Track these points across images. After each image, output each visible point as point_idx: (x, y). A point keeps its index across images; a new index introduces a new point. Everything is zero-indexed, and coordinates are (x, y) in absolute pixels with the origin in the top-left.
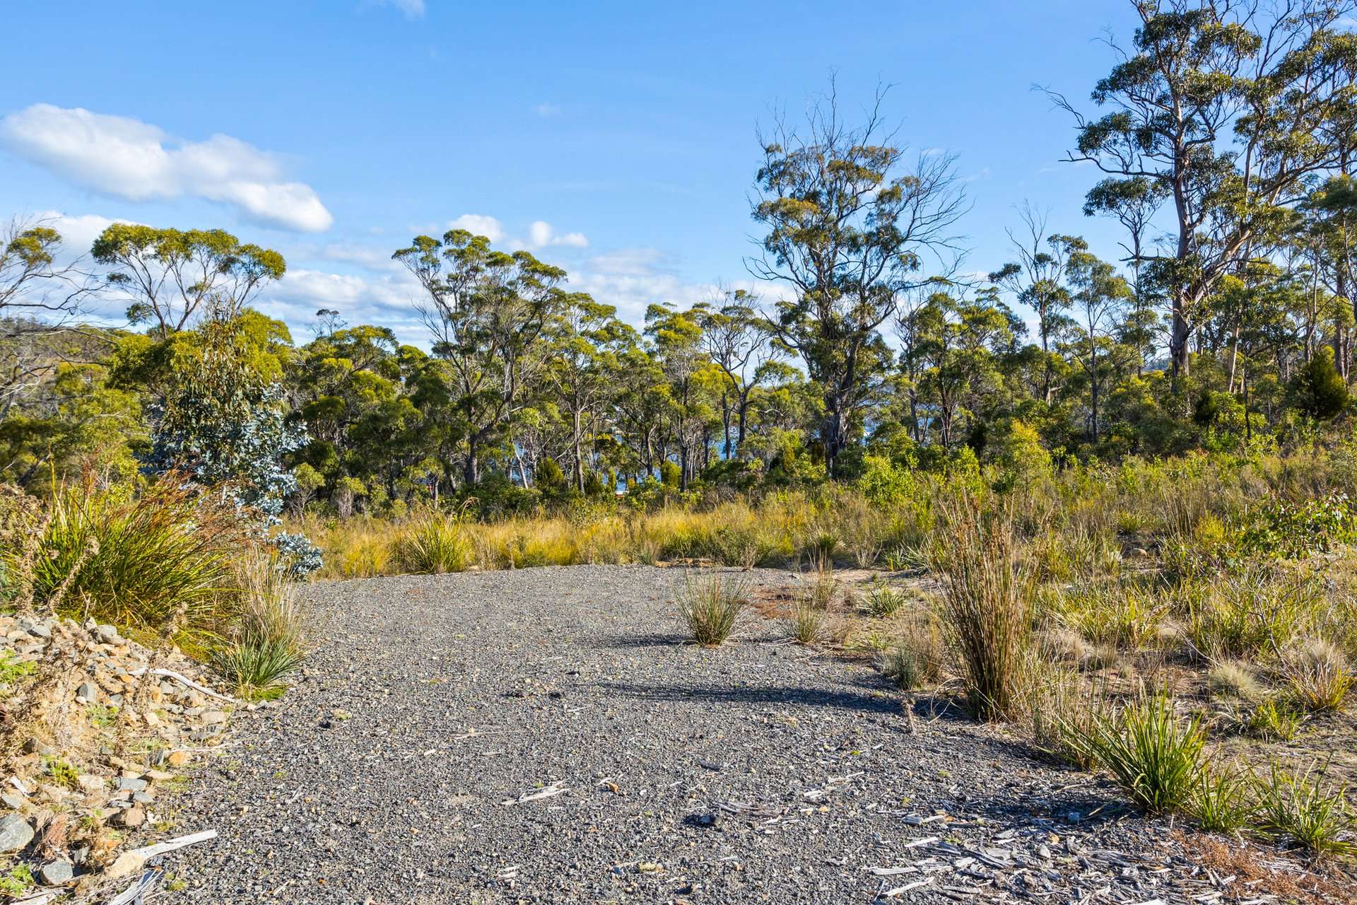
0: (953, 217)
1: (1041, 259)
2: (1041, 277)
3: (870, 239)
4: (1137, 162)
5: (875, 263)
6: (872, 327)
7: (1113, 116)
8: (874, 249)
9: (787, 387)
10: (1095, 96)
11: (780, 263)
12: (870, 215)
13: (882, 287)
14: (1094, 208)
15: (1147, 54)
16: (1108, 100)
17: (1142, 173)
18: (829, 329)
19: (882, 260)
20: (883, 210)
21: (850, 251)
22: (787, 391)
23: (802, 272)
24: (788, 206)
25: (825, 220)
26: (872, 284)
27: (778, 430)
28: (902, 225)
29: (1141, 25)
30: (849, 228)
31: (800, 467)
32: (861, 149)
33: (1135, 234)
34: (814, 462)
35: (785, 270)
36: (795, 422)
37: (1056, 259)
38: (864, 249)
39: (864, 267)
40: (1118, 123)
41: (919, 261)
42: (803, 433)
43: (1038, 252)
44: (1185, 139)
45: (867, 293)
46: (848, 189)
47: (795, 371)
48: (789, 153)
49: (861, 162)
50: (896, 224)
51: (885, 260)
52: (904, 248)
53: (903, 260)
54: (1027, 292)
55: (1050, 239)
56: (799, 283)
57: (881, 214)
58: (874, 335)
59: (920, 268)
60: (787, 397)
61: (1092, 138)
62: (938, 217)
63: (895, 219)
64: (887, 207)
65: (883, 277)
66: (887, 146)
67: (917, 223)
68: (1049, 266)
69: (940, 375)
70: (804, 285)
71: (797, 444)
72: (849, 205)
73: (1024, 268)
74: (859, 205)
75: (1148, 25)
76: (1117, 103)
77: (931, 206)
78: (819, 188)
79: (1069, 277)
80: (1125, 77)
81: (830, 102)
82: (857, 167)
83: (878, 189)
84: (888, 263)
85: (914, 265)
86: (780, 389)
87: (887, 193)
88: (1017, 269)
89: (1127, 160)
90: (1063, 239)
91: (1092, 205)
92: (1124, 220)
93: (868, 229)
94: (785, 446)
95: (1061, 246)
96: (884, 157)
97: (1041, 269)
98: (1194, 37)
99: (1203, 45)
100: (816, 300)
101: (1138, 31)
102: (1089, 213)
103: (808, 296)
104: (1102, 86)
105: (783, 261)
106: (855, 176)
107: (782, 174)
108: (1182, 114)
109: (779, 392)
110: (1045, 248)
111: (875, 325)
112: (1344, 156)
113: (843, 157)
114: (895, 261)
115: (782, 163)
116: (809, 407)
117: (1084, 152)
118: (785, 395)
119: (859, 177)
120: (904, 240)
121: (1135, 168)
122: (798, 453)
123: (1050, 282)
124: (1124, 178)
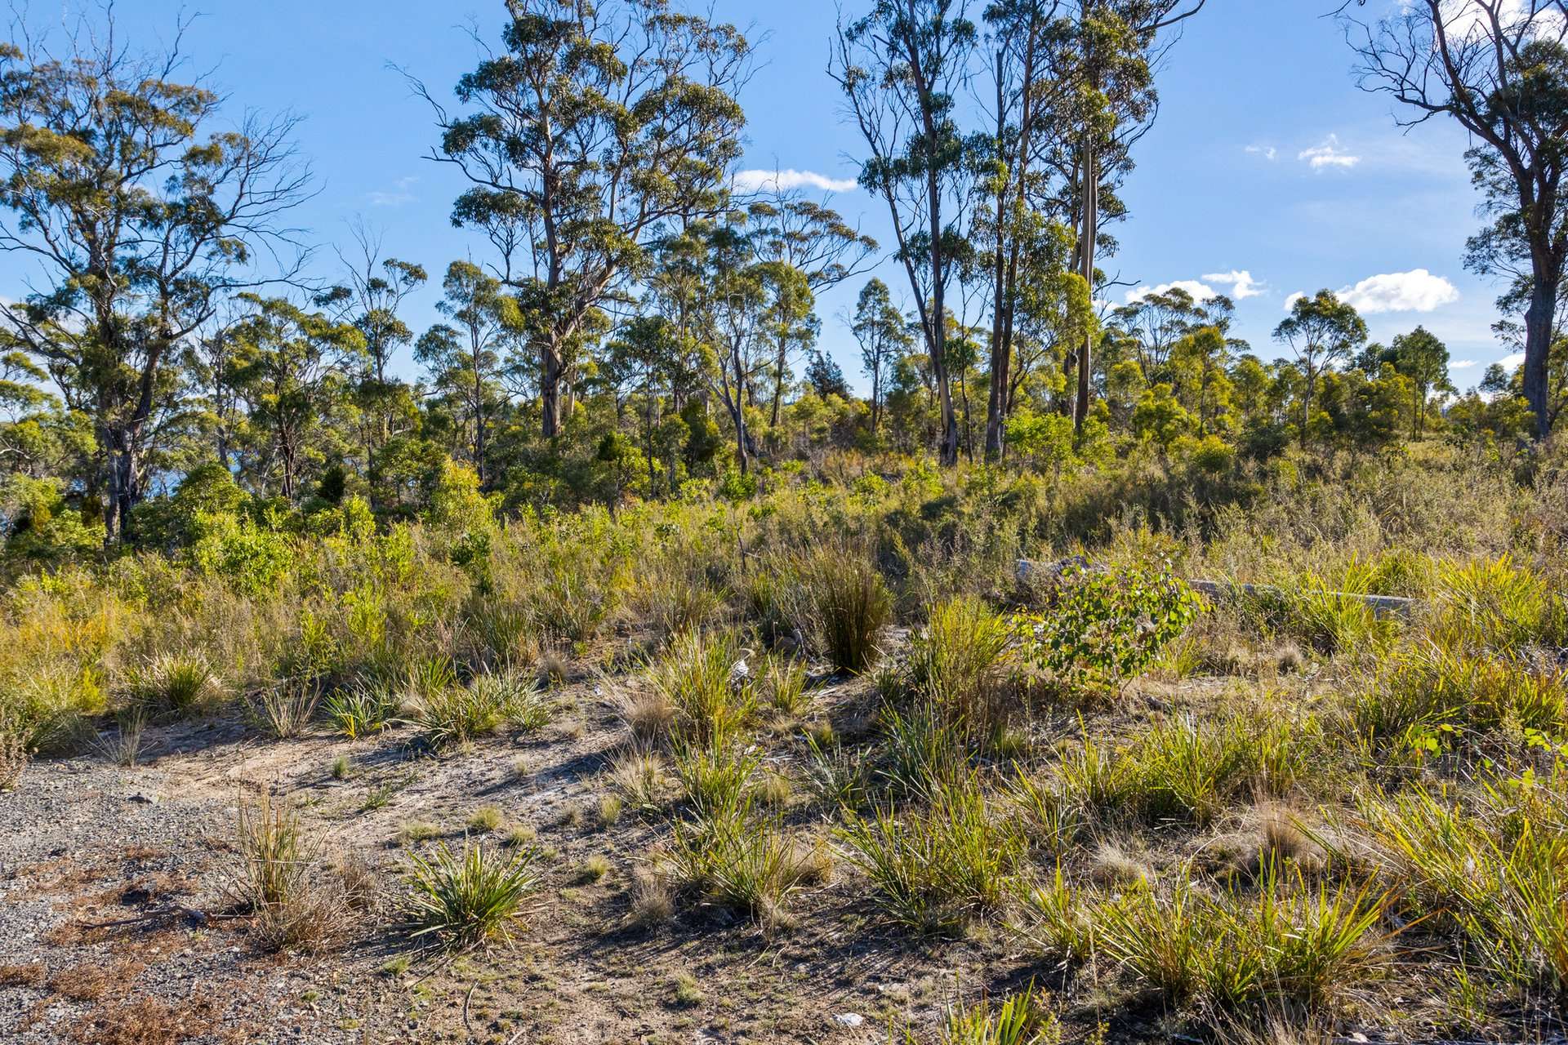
0: (296, 200)
1: (376, 285)
2: (376, 306)
3: (178, 213)
4: (506, 175)
5: (182, 248)
6: (178, 335)
7: (481, 117)
8: (181, 228)
9: (35, 419)
10: (459, 92)
11: (25, 225)
12: (173, 178)
13: (195, 283)
14: (462, 219)
15: (516, 56)
16: (474, 99)
17: (511, 188)
18: (109, 332)
19: (192, 244)
20: (193, 174)
21: (144, 224)
22: (35, 424)
23: (65, 245)
24: (39, 139)
25: (103, 176)
26: (179, 276)
27: (22, 478)
28: (223, 199)
29: (510, 21)
30: (140, 193)
31: (61, 529)
32: (160, 84)
33: (507, 256)
34: (86, 522)
35: (35, 236)
36: (47, 468)
37: (391, 286)
38: (166, 225)
39: (166, 251)
40: (489, 126)
41: (249, 251)
42: (61, 483)
43: (372, 276)
44: (554, 159)
45: (171, 288)
46: (140, 136)
47: (48, 397)
48: (37, 65)
49: (160, 103)
50: (213, 198)
51: (198, 244)
52: (225, 230)
53: (223, 247)
54: (359, 321)
55: (386, 263)
56: (61, 260)
57: (190, 178)
58: (182, 346)
59: (249, 260)
60: (35, 432)
61: (458, 138)
62: (275, 196)
63: (211, 190)
64: (200, 171)
65: (197, 267)
66: (202, 87)
67: (245, 200)
68: (384, 294)
69: (279, 405)
70: (69, 264)
71: (55, 498)
72: (142, 159)
73: (355, 294)
74: (157, 162)
75: (518, 23)
76: (483, 103)
77: (264, 181)
78: (93, 126)
79: (447, 290)
80: (491, 76)
81: (105, 12)
82: (154, 109)
83: (188, 144)
84: (203, 250)
85: (242, 256)
86: (23, 421)
87: (202, 152)
88: (348, 293)
89: (497, 170)
90: (401, 265)
91: (460, 214)
92: (495, 238)
93: (171, 198)
94: (35, 501)
95: (399, 273)
96: (196, 102)
97: (375, 296)
98: (563, 49)
99: (572, 62)
100: (86, 288)
101: (507, 26)
102: (457, 223)
103: (76, 283)
104: (468, 81)
105: (30, 224)
106: (151, 120)
107: (27, 93)
108: (552, 131)
109: (22, 426)
110: (379, 273)
111: (184, 332)
112: (686, 209)
113: (130, 90)
114: (212, 247)
115: (23, 77)
116: (73, 448)
117: (447, 151)
118: (32, 431)
119: (157, 121)
120: (225, 222)
121: (503, 182)
122: (56, 511)
123: (386, 311)
124: (495, 190)
